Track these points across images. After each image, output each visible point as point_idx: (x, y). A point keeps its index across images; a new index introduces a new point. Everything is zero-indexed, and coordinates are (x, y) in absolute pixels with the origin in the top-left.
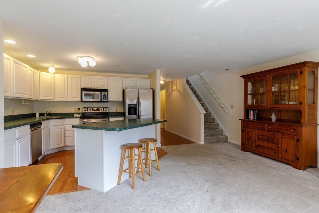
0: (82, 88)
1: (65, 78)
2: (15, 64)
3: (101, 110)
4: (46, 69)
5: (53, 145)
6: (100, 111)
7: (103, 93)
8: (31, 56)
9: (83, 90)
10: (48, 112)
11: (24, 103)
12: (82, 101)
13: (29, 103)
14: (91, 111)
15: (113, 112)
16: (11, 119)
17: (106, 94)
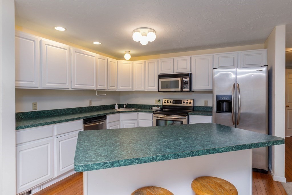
0: (158, 75)
1: (143, 64)
2: (76, 53)
3: (184, 102)
4: (121, 57)
6: (182, 104)
7: (184, 79)
8: (97, 43)
9: (161, 76)
11: (98, 94)
12: (159, 91)
13: (106, 94)
14: (172, 104)
15: (201, 107)
16: (87, 111)
17: (188, 81)
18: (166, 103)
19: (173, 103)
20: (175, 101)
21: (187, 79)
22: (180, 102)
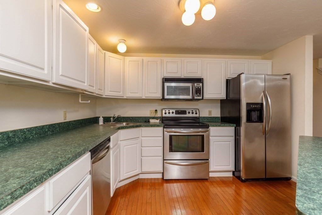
0: (163, 78)
1: (139, 62)
2: (61, 9)
3: (189, 113)
5: (125, 172)
6: (187, 115)
7: (196, 84)
9: (166, 80)
10: (116, 116)
11: (81, 101)
12: (163, 99)
13: (89, 101)
14: (174, 115)
15: (205, 117)
16: (61, 129)
17: (201, 87)
18: (167, 113)
19: (176, 114)
20: (178, 111)
21: (199, 85)
22: (184, 112)
